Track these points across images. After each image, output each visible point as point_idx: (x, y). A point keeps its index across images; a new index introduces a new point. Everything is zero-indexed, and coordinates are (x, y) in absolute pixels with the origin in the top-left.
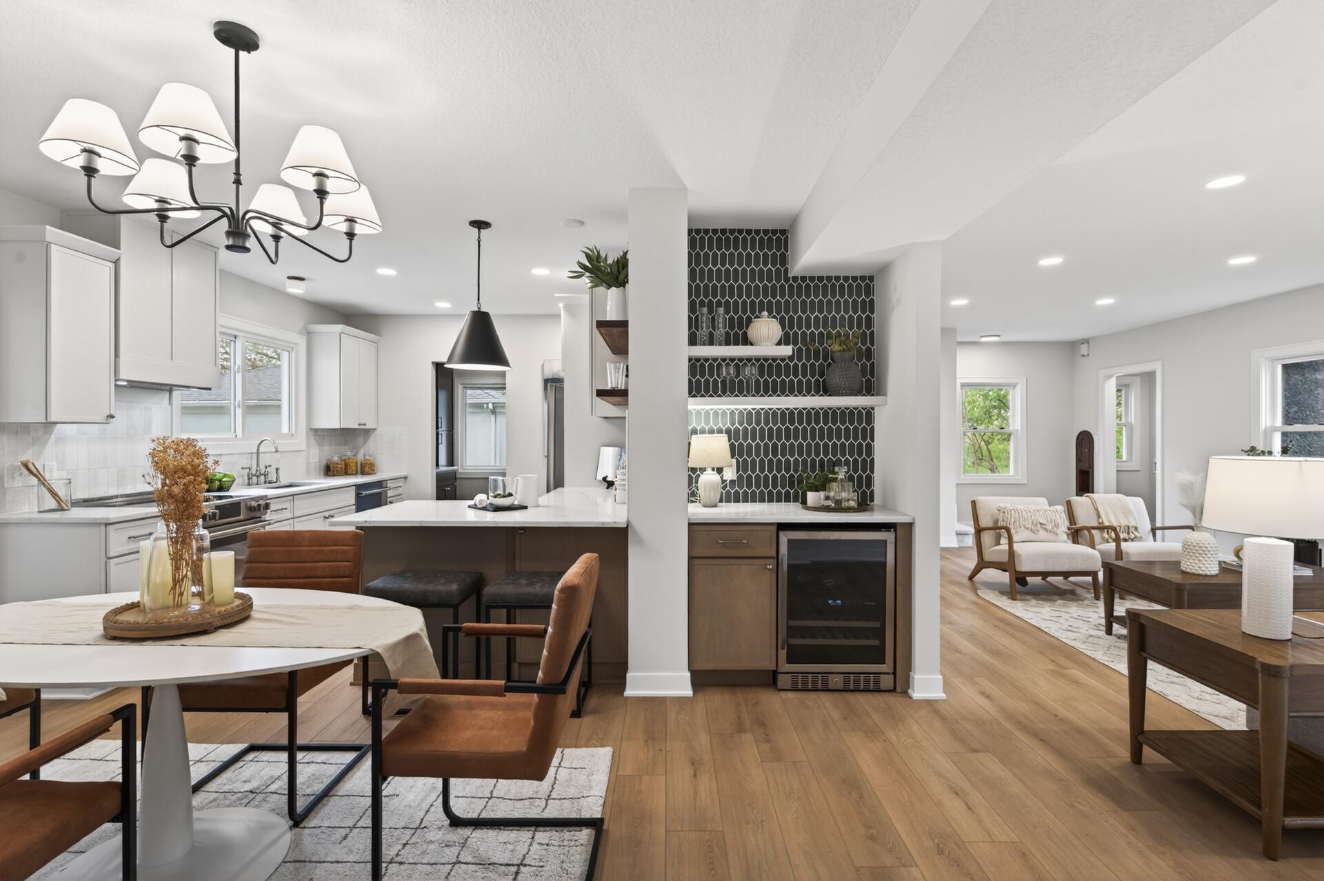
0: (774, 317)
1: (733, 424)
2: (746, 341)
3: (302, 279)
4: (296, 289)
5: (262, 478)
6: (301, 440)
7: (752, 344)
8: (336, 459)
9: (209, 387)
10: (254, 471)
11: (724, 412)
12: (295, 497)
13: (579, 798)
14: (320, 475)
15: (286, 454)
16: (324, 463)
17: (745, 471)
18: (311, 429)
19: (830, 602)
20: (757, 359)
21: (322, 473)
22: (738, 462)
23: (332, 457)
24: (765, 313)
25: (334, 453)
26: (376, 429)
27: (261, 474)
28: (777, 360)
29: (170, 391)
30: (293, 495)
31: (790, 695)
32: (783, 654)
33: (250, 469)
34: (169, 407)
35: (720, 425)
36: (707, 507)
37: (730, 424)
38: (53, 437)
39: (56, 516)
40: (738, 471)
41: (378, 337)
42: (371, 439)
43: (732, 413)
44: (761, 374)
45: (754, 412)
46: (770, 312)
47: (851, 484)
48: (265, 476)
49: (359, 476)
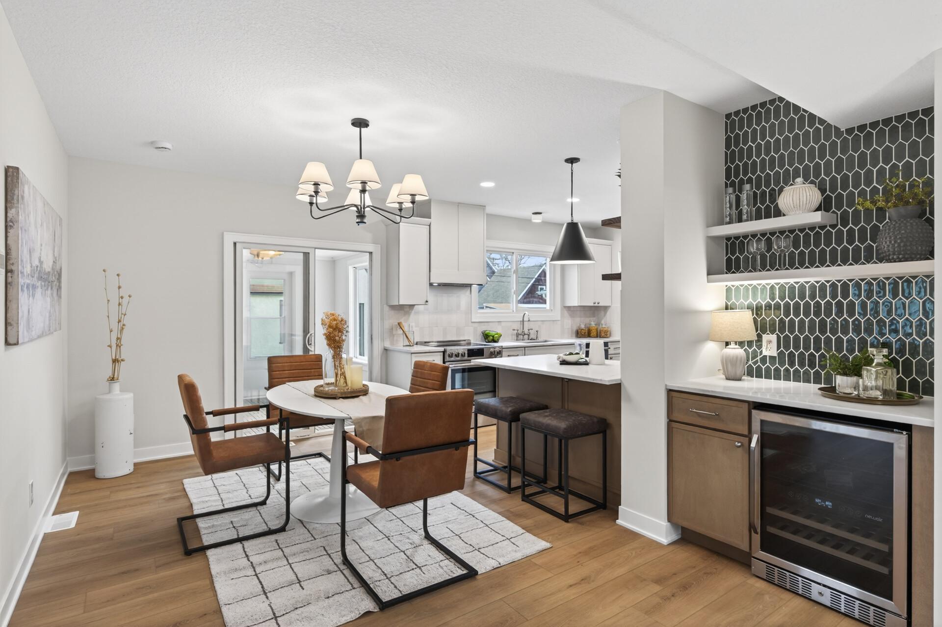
0: (812, 182)
1: (773, 299)
2: (778, 213)
3: (540, 213)
4: (537, 219)
5: (526, 337)
6: (557, 314)
7: (784, 215)
8: (583, 326)
9: (481, 284)
10: (520, 332)
11: (764, 288)
12: (526, 348)
13: (489, 557)
14: (572, 336)
15: (546, 322)
16: (575, 329)
17: (787, 347)
18: (565, 307)
19: (817, 500)
20: (792, 231)
21: (574, 335)
22: (779, 338)
23: (580, 325)
24: (799, 180)
25: (581, 322)
26: (609, 306)
27: (525, 334)
28: (815, 228)
29: (471, 287)
30: (525, 347)
31: (760, 585)
32: (757, 538)
33: (518, 330)
34: (470, 295)
35: (759, 300)
36: (730, 380)
37: (770, 299)
38: (413, 311)
39: (408, 348)
40: (779, 347)
41: (612, 242)
42: (608, 313)
43: (772, 288)
44: (796, 245)
45: (797, 286)
46: (806, 178)
47: (895, 370)
48: (528, 335)
49: (598, 338)
